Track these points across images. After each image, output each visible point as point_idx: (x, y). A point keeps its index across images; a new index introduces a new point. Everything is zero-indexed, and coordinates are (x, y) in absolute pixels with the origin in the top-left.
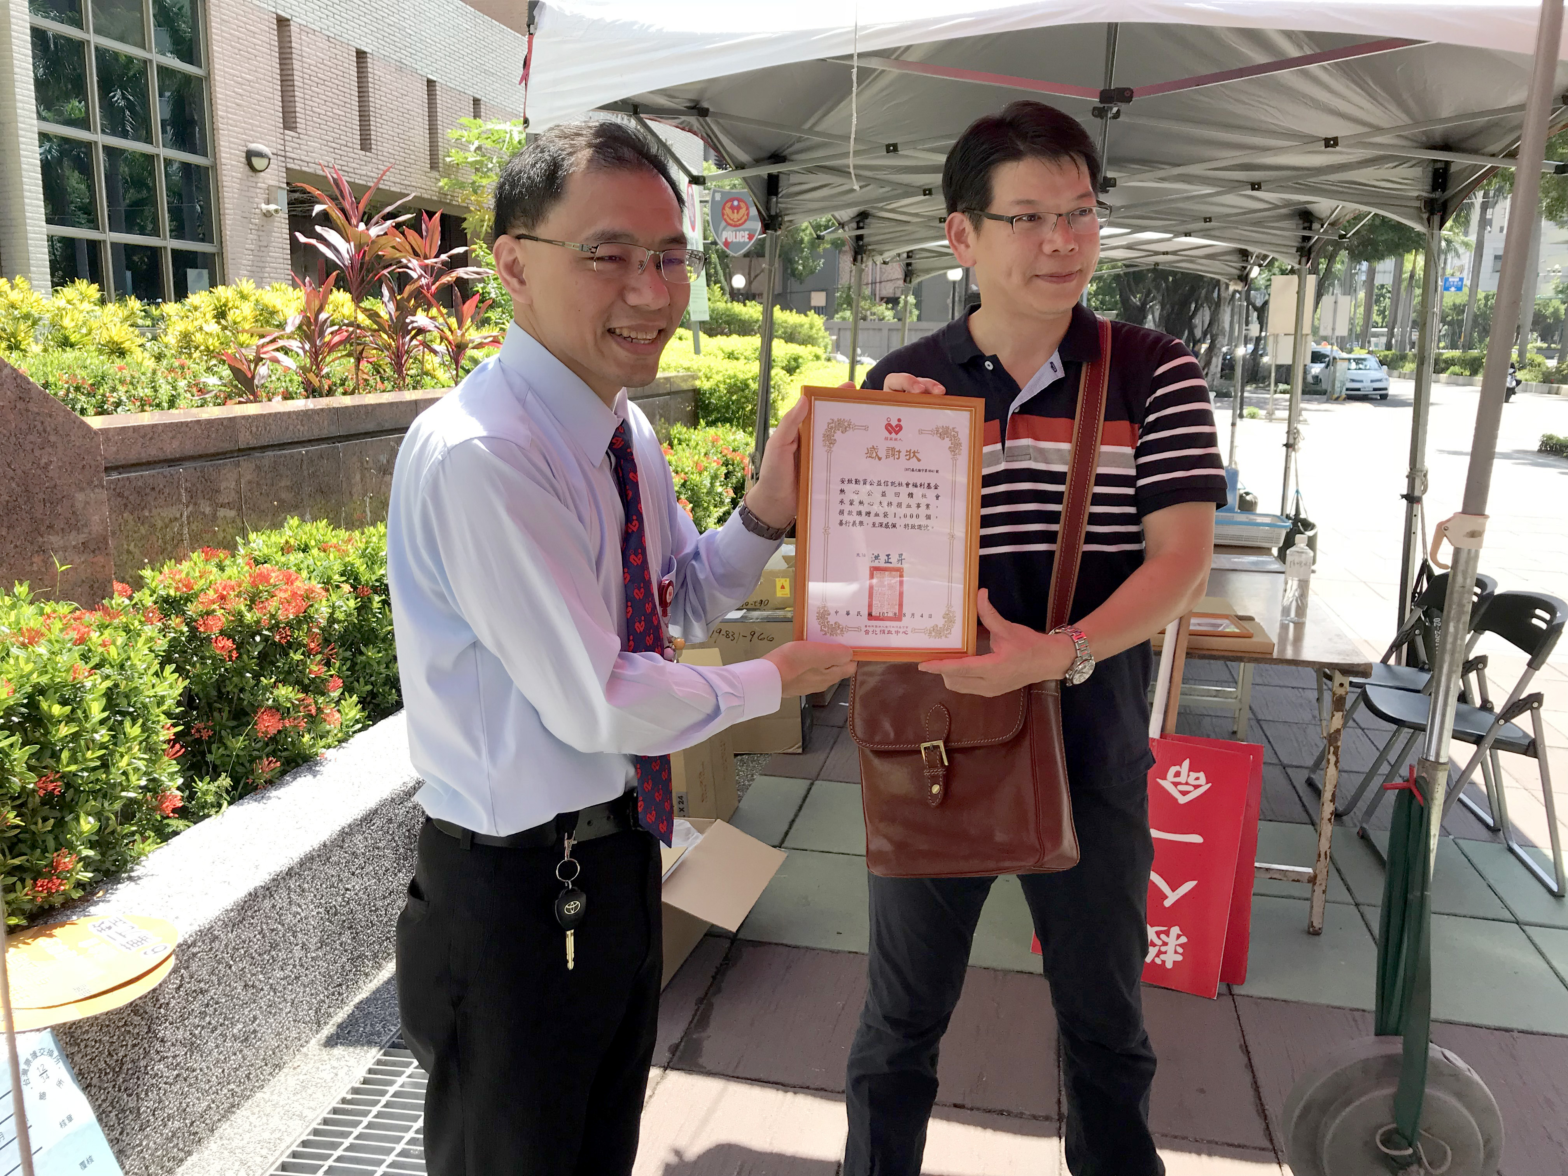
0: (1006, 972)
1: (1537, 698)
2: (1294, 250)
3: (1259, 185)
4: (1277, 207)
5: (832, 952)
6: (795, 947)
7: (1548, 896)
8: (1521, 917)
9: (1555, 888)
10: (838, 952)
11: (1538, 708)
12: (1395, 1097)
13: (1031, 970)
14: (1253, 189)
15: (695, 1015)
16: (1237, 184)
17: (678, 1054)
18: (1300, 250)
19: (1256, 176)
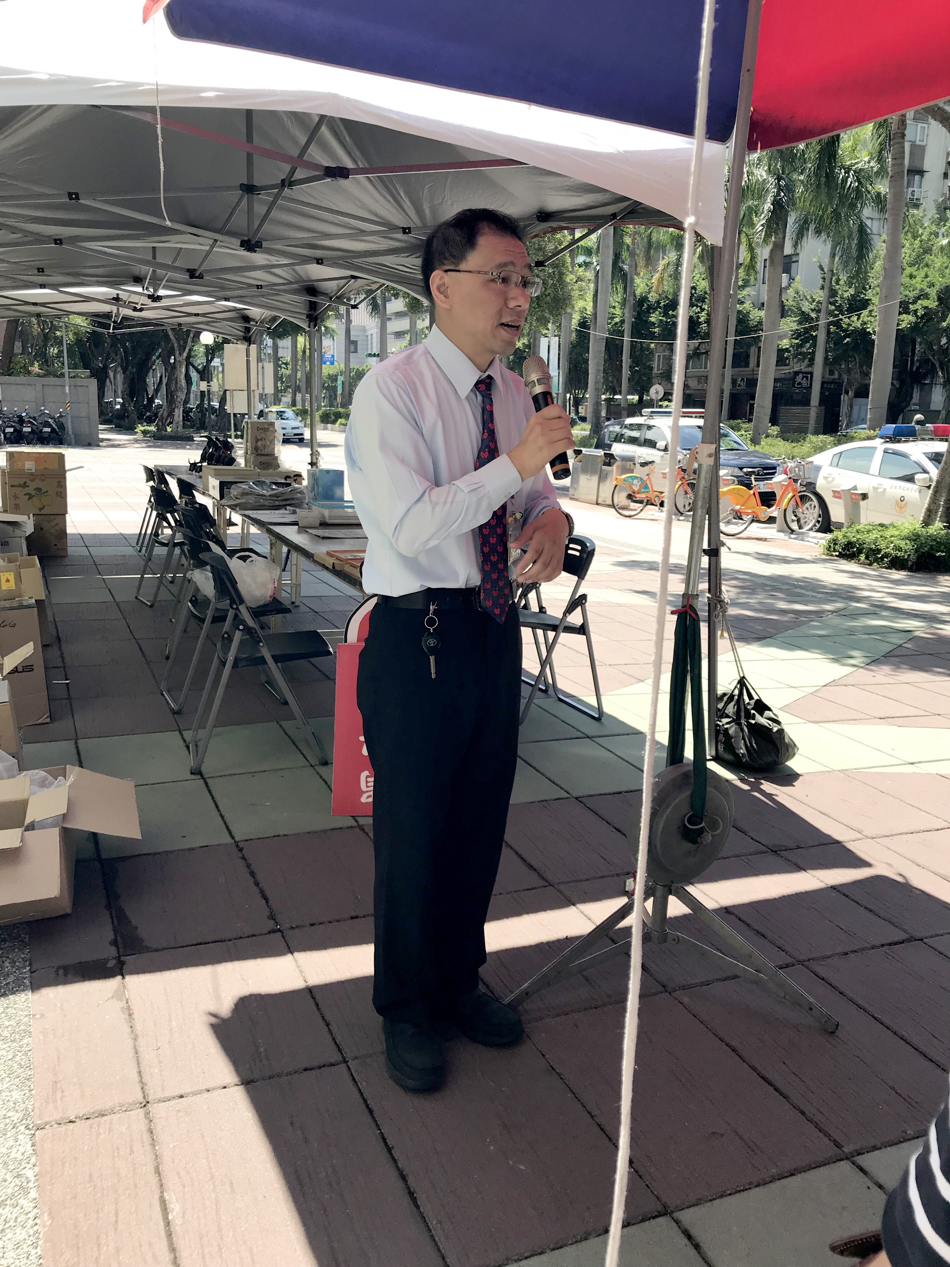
0: (325, 831)
1: (584, 597)
2: (304, 317)
3: (322, 260)
4: (291, 283)
5: (189, 850)
6: (155, 854)
7: (593, 721)
8: (590, 734)
9: (597, 716)
10: (193, 849)
11: (584, 604)
12: (692, 796)
13: (341, 826)
14: (318, 263)
15: (112, 918)
16: (307, 258)
17: (120, 946)
18: (309, 316)
19: (319, 253)
